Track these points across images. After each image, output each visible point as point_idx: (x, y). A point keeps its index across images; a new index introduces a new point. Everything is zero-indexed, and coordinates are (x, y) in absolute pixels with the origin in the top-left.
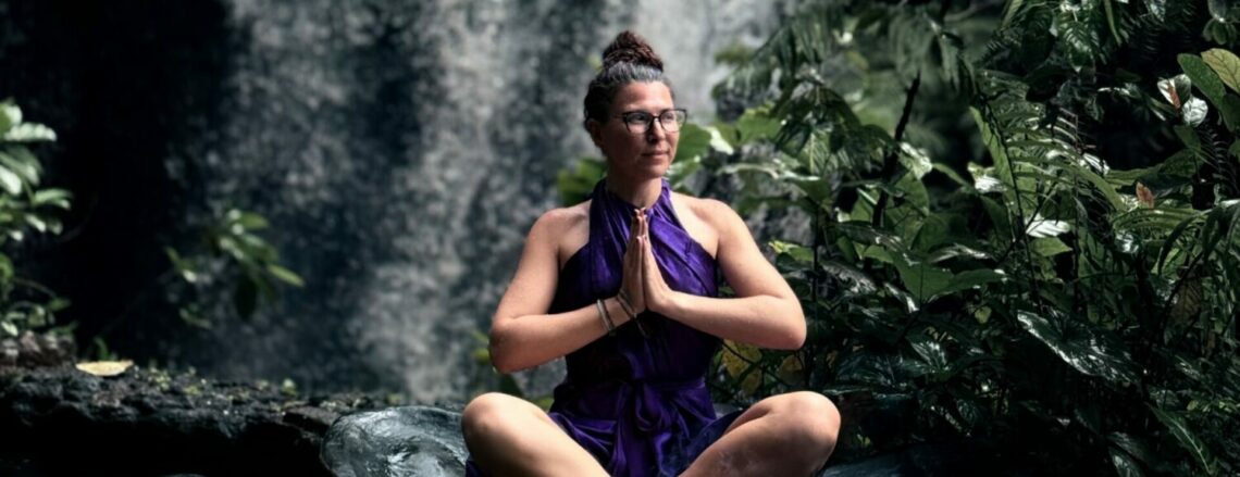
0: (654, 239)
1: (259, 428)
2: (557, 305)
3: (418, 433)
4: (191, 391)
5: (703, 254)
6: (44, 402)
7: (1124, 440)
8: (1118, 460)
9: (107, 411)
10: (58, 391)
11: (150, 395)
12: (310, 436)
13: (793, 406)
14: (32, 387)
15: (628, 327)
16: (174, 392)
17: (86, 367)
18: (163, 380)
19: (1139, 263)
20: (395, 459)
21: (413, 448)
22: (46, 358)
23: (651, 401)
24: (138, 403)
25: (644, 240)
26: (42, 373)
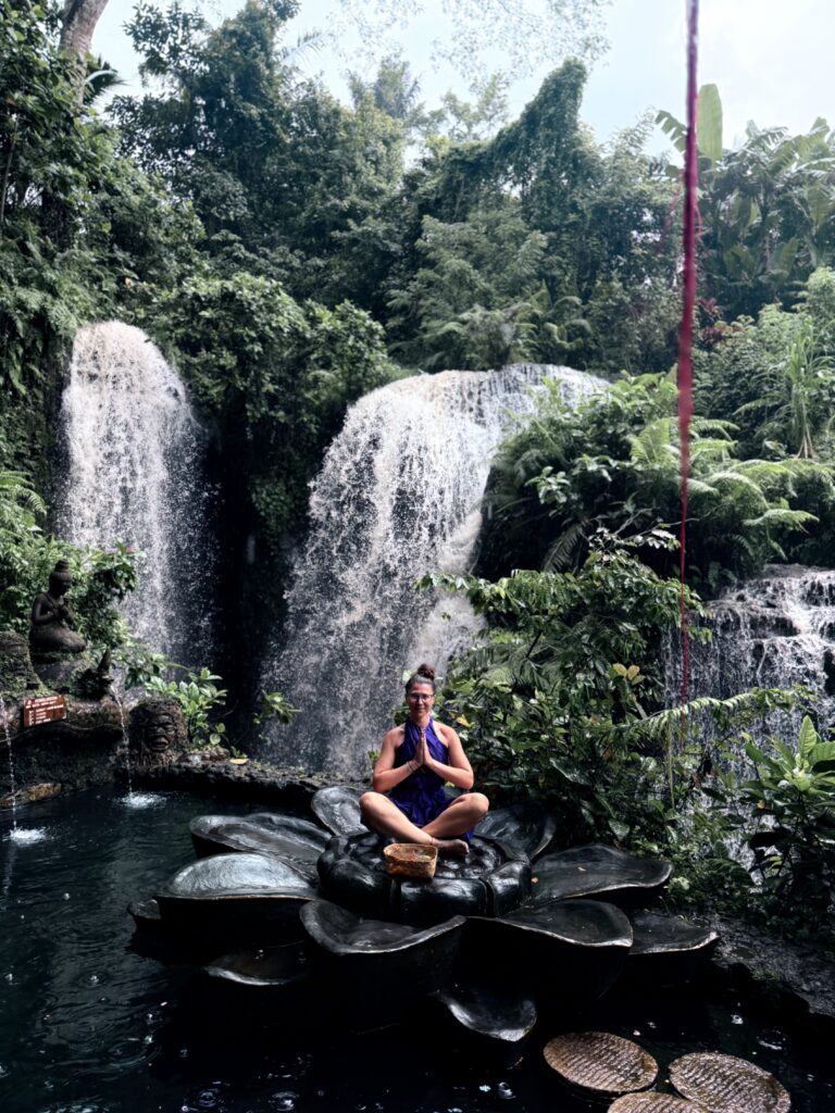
0: (428, 742)
1: (291, 786)
2: (396, 764)
3: (345, 796)
4: (268, 770)
5: (443, 746)
6: (218, 774)
7: (586, 804)
8: (584, 811)
9: (240, 778)
10: (223, 770)
11: (254, 772)
12: (308, 789)
13: (473, 798)
14: (214, 769)
15: (418, 770)
16: (262, 771)
17: (233, 761)
18: (259, 766)
19: (592, 741)
20: (337, 806)
21: (343, 802)
22: (219, 758)
23: (425, 797)
24: (250, 776)
25: (424, 740)
26: (218, 764)
